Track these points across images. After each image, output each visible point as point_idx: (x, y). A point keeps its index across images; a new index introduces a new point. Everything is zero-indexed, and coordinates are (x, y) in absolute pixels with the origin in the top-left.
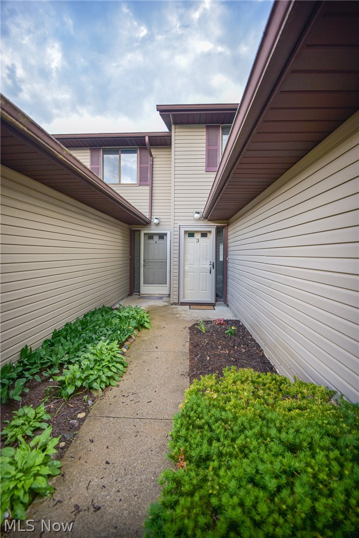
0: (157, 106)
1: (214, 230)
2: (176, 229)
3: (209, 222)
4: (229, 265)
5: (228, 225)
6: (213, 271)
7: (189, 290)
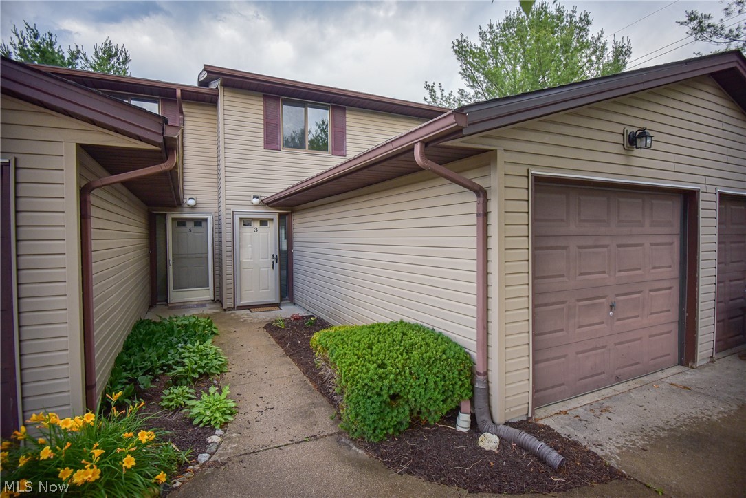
0: (205, 65)
1: (276, 218)
2: (228, 216)
3: (271, 208)
4: (295, 257)
5: (293, 212)
6: (277, 265)
7: (246, 290)
